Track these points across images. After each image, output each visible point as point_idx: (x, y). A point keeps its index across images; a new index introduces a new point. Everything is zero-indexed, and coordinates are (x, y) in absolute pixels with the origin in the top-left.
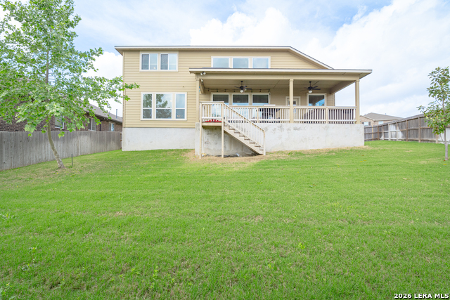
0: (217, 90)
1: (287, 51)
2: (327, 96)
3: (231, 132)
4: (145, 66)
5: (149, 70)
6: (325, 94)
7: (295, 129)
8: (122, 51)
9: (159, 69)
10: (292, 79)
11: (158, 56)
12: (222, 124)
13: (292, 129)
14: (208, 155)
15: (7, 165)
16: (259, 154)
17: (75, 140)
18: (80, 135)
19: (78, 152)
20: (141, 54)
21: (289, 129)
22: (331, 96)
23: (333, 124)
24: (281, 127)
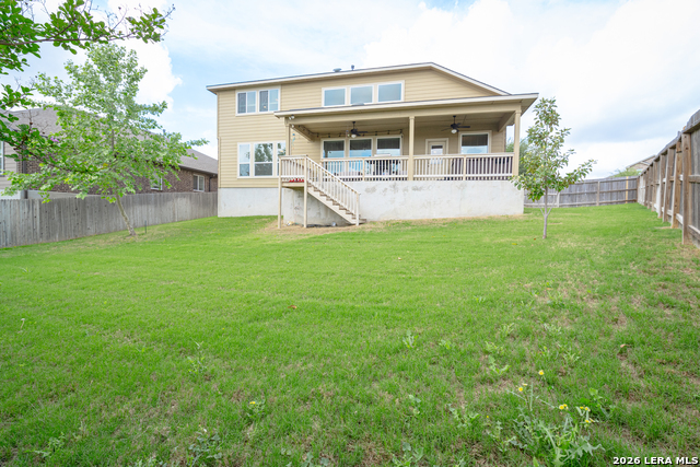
0: (329, 135)
1: (429, 70)
2: (493, 135)
3: (316, 195)
4: (242, 109)
5: (246, 114)
6: (489, 133)
7: (414, 189)
8: (216, 91)
9: (257, 111)
10: (412, 116)
11: (257, 93)
12: (305, 185)
13: (410, 190)
14: (296, 224)
15: (92, 231)
16: (350, 225)
17: (169, 204)
18: (177, 197)
19: (174, 217)
20: (237, 93)
21: (406, 190)
22: (500, 135)
23: (474, 182)
24: (394, 186)
